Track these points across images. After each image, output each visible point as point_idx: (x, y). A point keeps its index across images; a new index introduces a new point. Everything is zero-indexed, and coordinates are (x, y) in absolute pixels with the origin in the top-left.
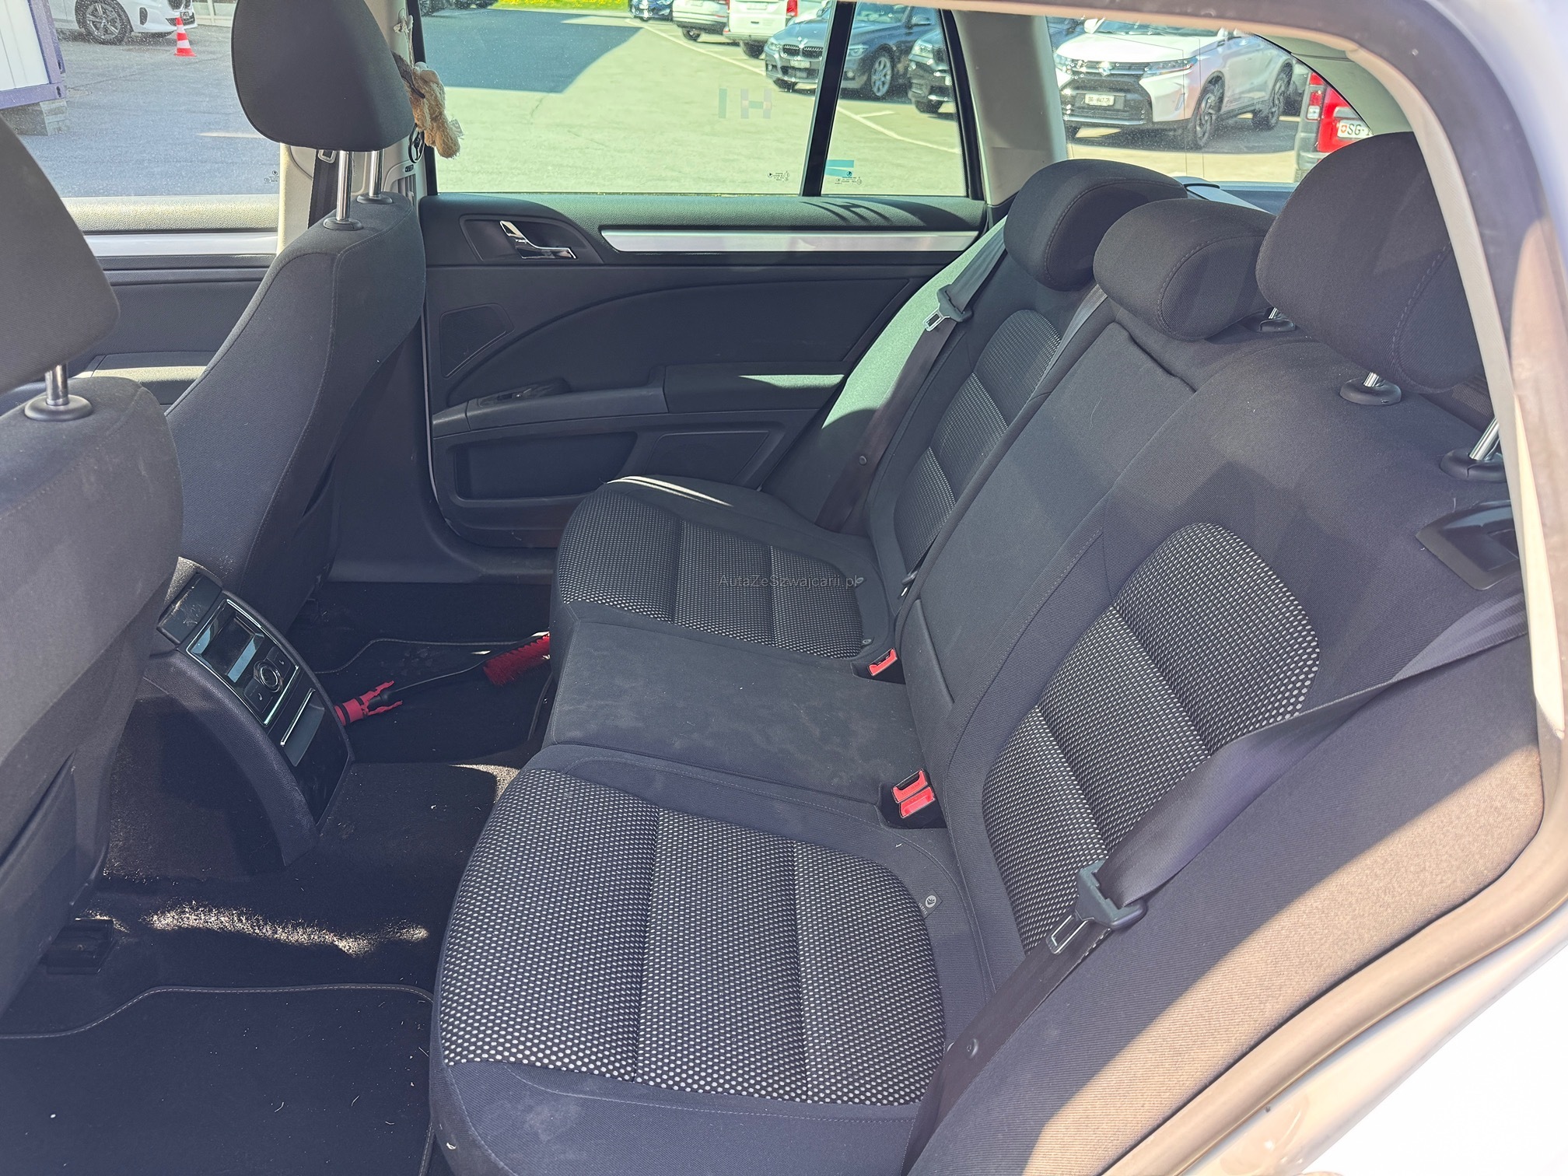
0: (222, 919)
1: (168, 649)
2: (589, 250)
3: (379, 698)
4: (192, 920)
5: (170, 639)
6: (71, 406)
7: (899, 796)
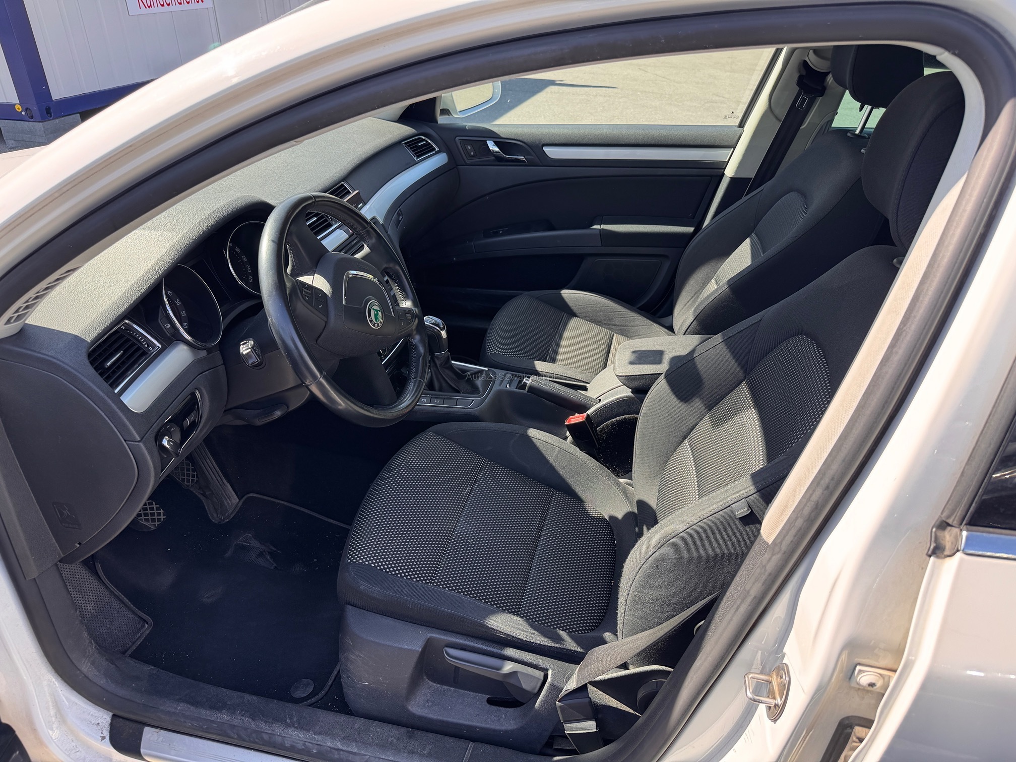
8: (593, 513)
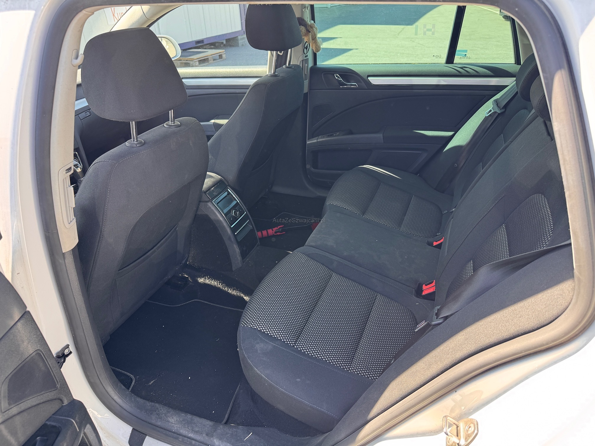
0: (215, 283)
1: (207, 200)
2: (363, 84)
3: (278, 230)
4: (208, 281)
5: (208, 197)
6: (175, 124)
7: (424, 287)
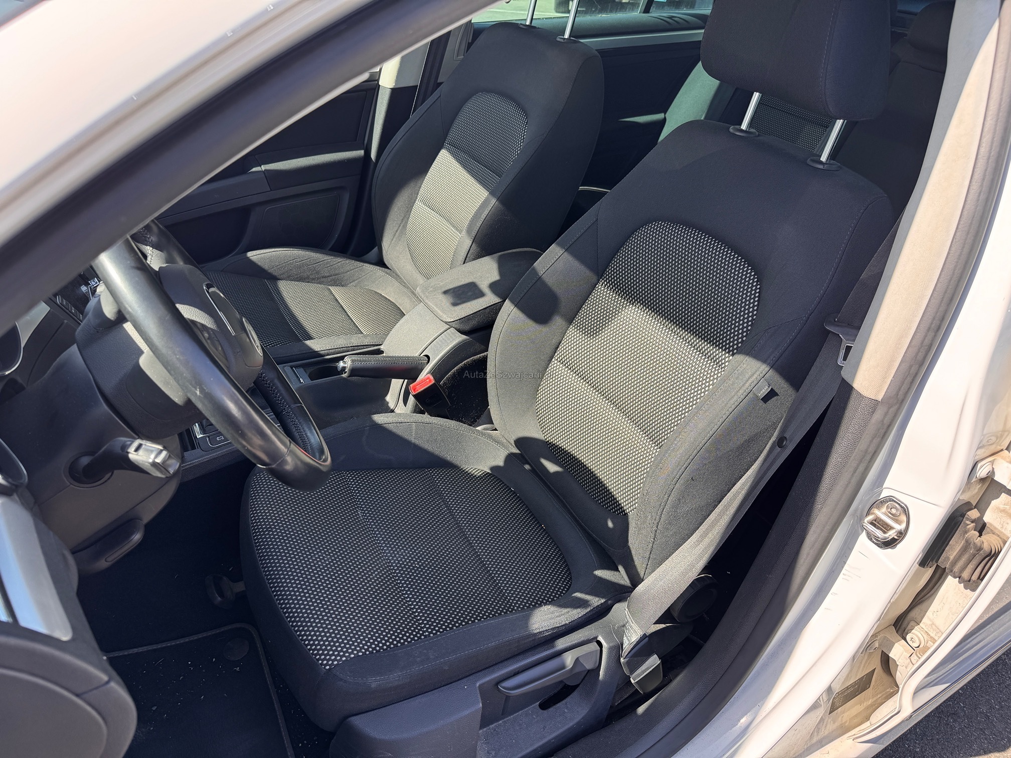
8: (478, 474)
